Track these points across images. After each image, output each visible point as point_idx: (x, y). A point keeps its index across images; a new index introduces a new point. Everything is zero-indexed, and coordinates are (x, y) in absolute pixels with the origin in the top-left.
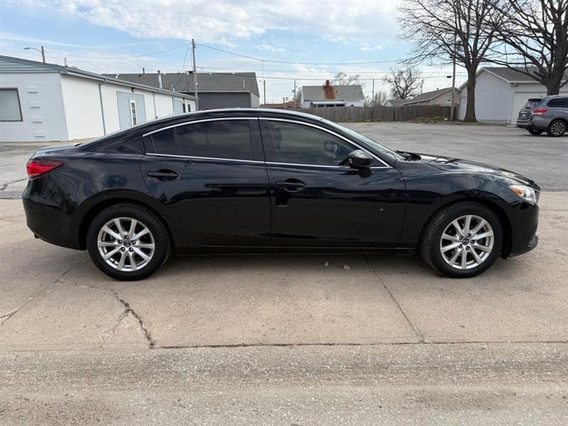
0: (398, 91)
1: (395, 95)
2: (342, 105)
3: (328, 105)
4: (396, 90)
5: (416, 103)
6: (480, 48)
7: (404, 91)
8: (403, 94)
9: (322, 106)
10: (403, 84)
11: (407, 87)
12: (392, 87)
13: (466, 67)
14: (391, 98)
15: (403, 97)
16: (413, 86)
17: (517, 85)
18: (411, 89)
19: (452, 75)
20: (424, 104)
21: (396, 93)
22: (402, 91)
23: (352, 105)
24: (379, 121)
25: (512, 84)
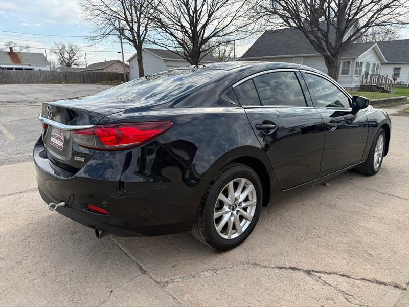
0: (64, 61)
1: (62, 64)
2: (31, 69)
3: (17, 69)
4: (62, 60)
5: (92, 70)
6: (142, 34)
7: (69, 61)
8: (68, 63)
9: (11, 69)
10: (67, 56)
11: (70, 58)
12: (59, 57)
13: (134, 46)
14: (59, 66)
15: (69, 65)
16: (75, 57)
17: (167, 61)
18: (74, 60)
19: (121, 51)
20: (98, 71)
21: (62, 62)
22: (67, 61)
23: (40, 70)
24: (73, 83)
25: (164, 60)
